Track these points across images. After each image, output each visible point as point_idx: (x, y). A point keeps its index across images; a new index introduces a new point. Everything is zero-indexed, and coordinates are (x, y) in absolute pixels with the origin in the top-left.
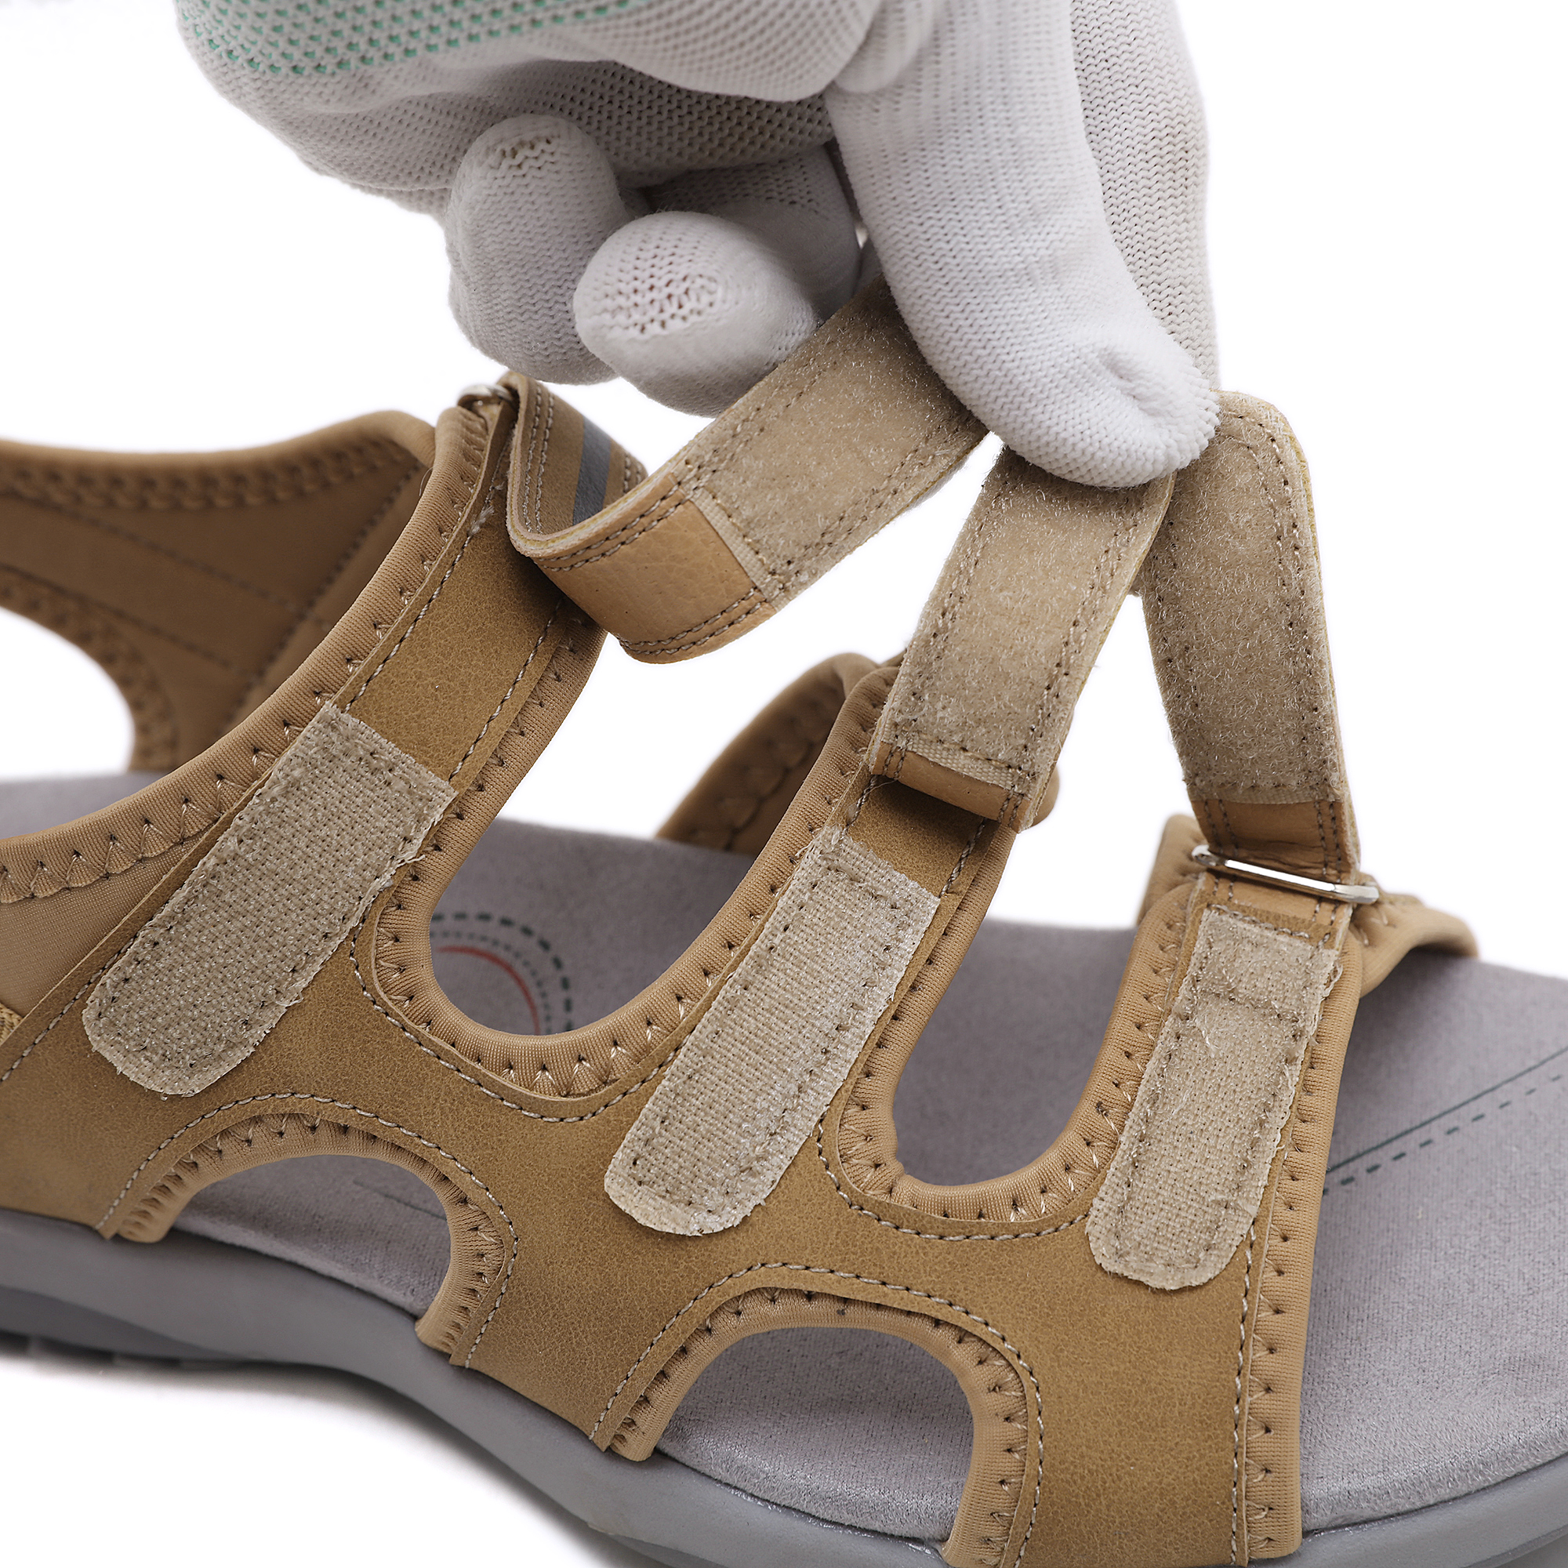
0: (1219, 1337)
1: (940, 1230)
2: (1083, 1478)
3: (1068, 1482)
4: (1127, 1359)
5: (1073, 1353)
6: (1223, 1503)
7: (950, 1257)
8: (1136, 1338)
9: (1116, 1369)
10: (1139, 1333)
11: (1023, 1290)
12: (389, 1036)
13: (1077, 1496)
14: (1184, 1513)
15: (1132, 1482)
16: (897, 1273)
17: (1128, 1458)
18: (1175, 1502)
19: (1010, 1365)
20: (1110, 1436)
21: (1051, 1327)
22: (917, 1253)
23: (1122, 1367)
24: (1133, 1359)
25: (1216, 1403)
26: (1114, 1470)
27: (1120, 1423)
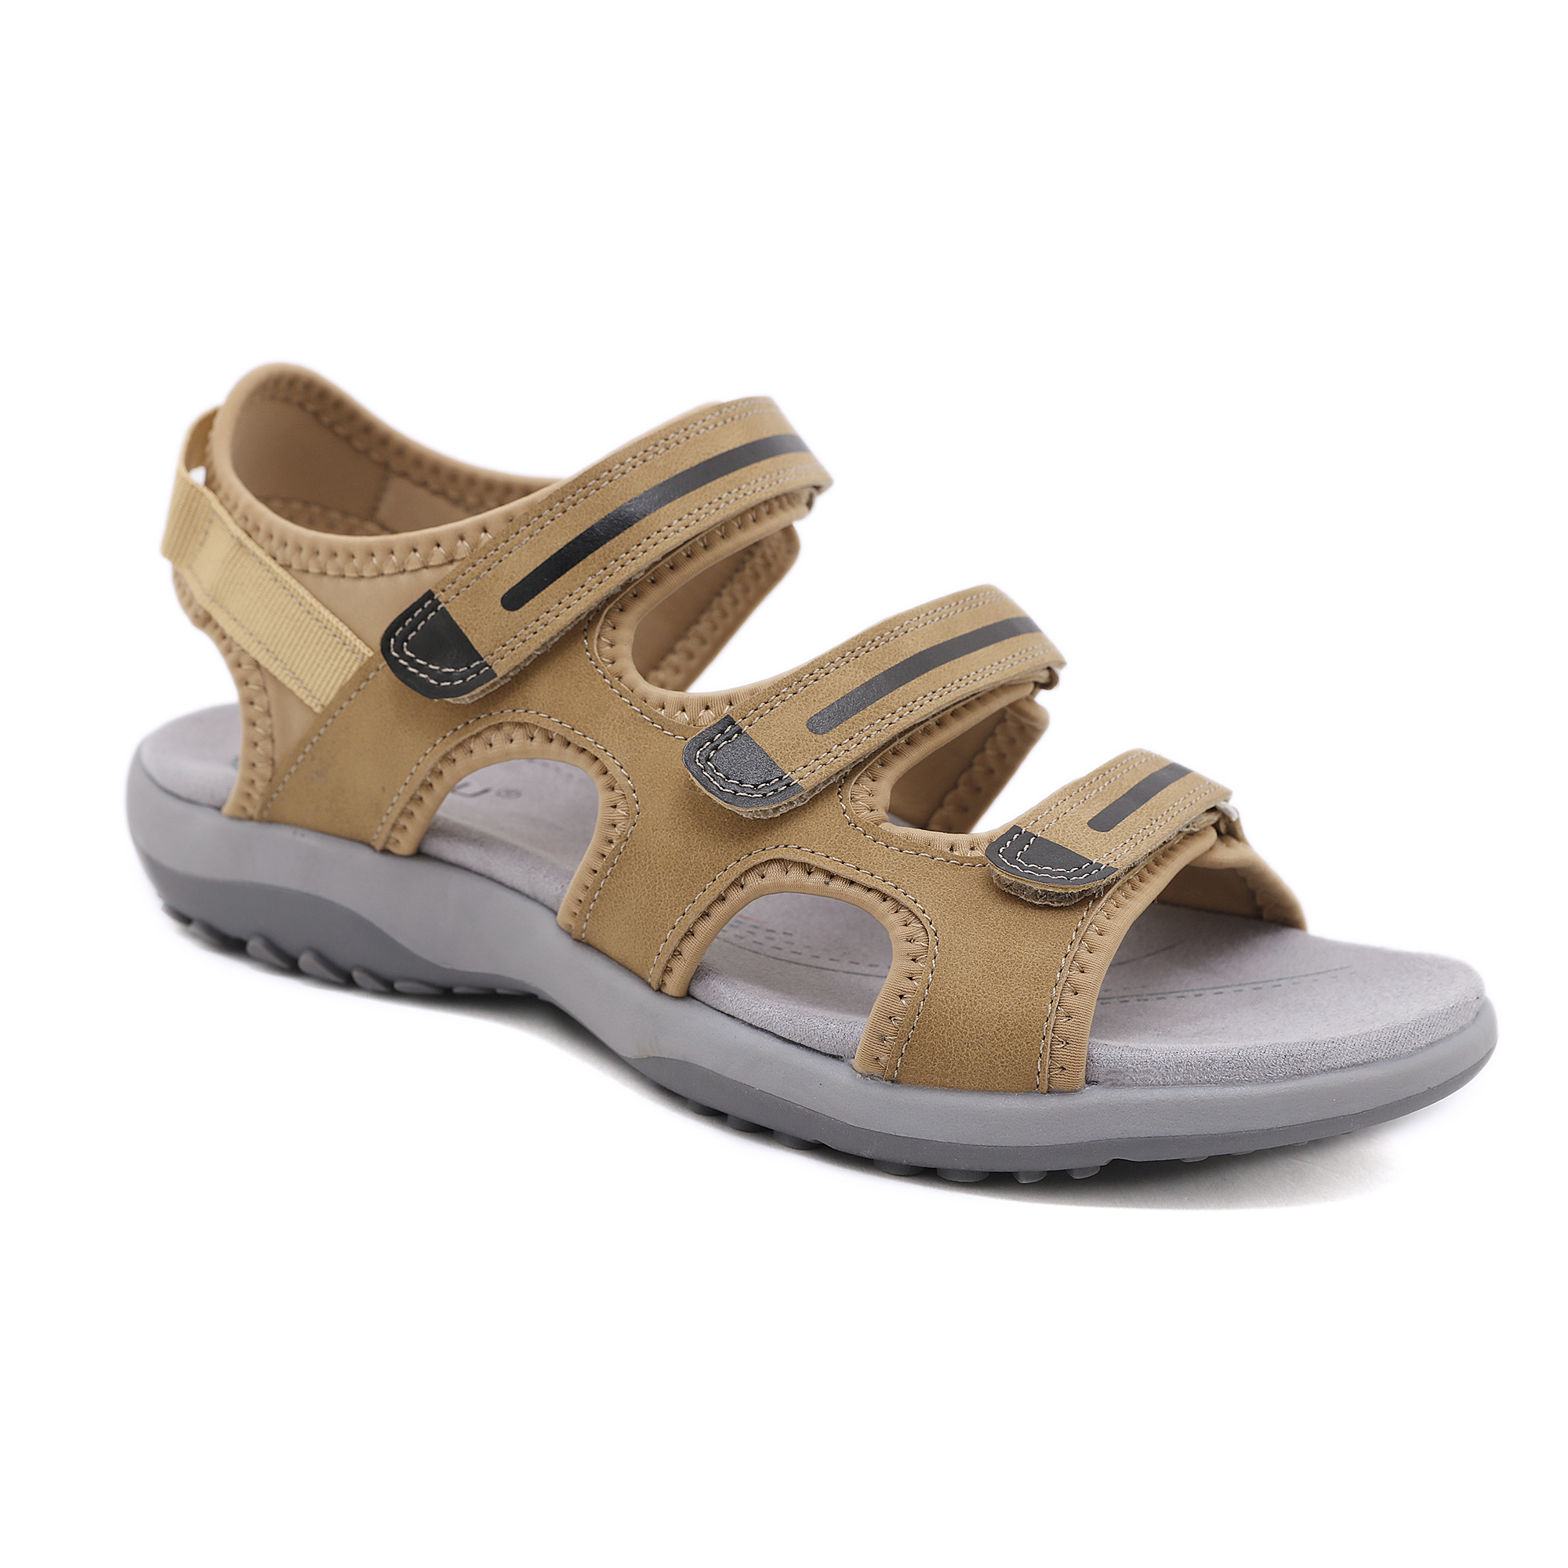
0: (1059, 935)
1: (902, 846)
2: (952, 1000)
3: (942, 1001)
4: (998, 937)
5: (965, 928)
6: (1037, 1031)
7: (904, 862)
8: (1007, 927)
9: (989, 941)
10: (1009, 925)
11: (944, 889)
12: (595, 680)
13: (946, 1012)
14: (1012, 1034)
15: (983, 1007)
16: (868, 864)
17: (984, 992)
18: (1007, 1025)
19: (924, 928)
20: (976, 978)
21: (955, 912)
22: (884, 855)
23: (994, 941)
24: (1002, 937)
25: (1047, 970)
26: (973, 998)
27: (984, 971)
